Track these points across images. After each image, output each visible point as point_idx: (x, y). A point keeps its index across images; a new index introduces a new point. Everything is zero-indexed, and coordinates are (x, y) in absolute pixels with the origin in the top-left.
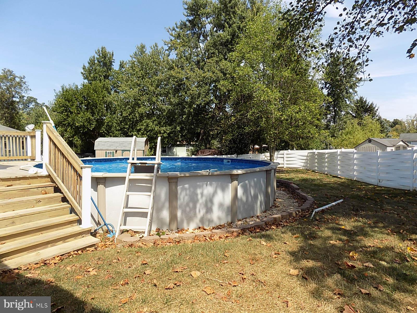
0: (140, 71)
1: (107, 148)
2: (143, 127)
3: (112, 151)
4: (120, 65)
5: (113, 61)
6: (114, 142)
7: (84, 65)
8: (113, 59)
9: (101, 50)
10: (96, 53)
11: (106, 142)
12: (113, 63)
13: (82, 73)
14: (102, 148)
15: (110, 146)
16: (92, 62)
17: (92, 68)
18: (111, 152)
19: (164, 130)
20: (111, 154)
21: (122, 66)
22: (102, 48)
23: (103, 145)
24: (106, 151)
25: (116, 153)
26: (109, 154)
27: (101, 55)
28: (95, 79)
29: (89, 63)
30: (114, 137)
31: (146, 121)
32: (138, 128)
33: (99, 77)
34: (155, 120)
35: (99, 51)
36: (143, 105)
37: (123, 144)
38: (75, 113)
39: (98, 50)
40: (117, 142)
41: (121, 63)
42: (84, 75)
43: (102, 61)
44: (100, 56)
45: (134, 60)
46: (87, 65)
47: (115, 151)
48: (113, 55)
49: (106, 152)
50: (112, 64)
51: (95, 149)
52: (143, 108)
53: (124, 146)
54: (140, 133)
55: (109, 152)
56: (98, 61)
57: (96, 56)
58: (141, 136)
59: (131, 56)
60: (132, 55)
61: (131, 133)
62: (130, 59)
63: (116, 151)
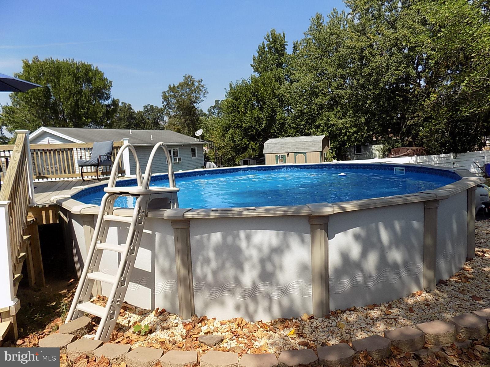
0: (317, 49)
1: (278, 150)
2: (323, 122)
3: (283, 154)
4: (294, 47)
5: (285, 44)
6: (285, 143)
7: (254, 56)
8: (285, 41)
9: (270, 34)
10: (265, 38)
11: (276, 144)
12: (286, 46)
13: (252, 65)
14: (271, 151)
15: (281, 148)
16: (261, 51)
17: (262, 57)
18: (282, 156)
19: (342, 124)
20: (282, 158)
21: (295, 48)
22: (272, 31)
23: (273, 147)
24: (276, 154)
25: (288, 157)
26: (279, 158)
27: (271, 40)
28: (265, 69)
29: (258, 52)
30: (287, 137)
31: (326, 113)
32: (317, 124)
33: (271, 67)
34: (339, 112)
35: (269, 36)
36: (322, 93)
37: (295, 145)
38: (242, 112)
39: (267, 34)
40: (288, 143)
41: (294, 44)
42: (253, 67)
43: (272, 48)
44: (269, 41)
45: (309, 37)
46: (257, 55)
47: (286, 154)
48: (284, 36)
49: (276, 156)
50: (285, 48)
51: (264, 153)
52: (321, 97)
53: (297, 148)
54: (319, 130)
55: (279, 156)
56: (269, 48)
57: (266, 43)
58: (320, 134)
59: (305, 34)
60: (305, 32)
61: (308, 130)
62: (304, 37)
63: (288, 155)
